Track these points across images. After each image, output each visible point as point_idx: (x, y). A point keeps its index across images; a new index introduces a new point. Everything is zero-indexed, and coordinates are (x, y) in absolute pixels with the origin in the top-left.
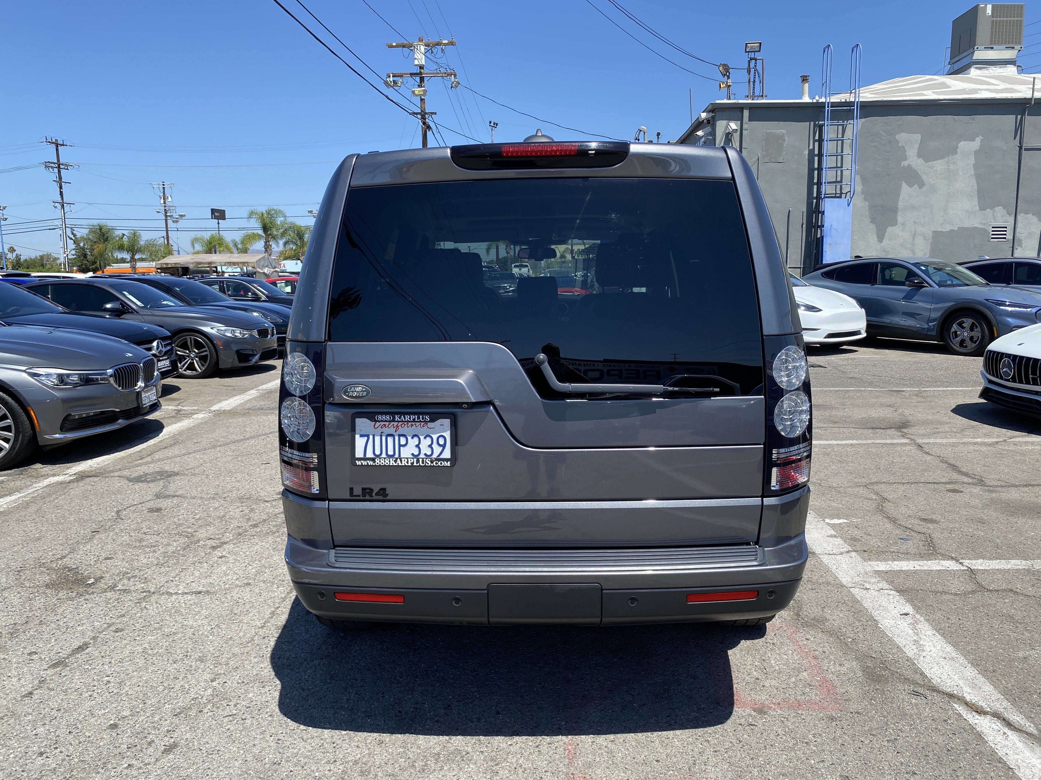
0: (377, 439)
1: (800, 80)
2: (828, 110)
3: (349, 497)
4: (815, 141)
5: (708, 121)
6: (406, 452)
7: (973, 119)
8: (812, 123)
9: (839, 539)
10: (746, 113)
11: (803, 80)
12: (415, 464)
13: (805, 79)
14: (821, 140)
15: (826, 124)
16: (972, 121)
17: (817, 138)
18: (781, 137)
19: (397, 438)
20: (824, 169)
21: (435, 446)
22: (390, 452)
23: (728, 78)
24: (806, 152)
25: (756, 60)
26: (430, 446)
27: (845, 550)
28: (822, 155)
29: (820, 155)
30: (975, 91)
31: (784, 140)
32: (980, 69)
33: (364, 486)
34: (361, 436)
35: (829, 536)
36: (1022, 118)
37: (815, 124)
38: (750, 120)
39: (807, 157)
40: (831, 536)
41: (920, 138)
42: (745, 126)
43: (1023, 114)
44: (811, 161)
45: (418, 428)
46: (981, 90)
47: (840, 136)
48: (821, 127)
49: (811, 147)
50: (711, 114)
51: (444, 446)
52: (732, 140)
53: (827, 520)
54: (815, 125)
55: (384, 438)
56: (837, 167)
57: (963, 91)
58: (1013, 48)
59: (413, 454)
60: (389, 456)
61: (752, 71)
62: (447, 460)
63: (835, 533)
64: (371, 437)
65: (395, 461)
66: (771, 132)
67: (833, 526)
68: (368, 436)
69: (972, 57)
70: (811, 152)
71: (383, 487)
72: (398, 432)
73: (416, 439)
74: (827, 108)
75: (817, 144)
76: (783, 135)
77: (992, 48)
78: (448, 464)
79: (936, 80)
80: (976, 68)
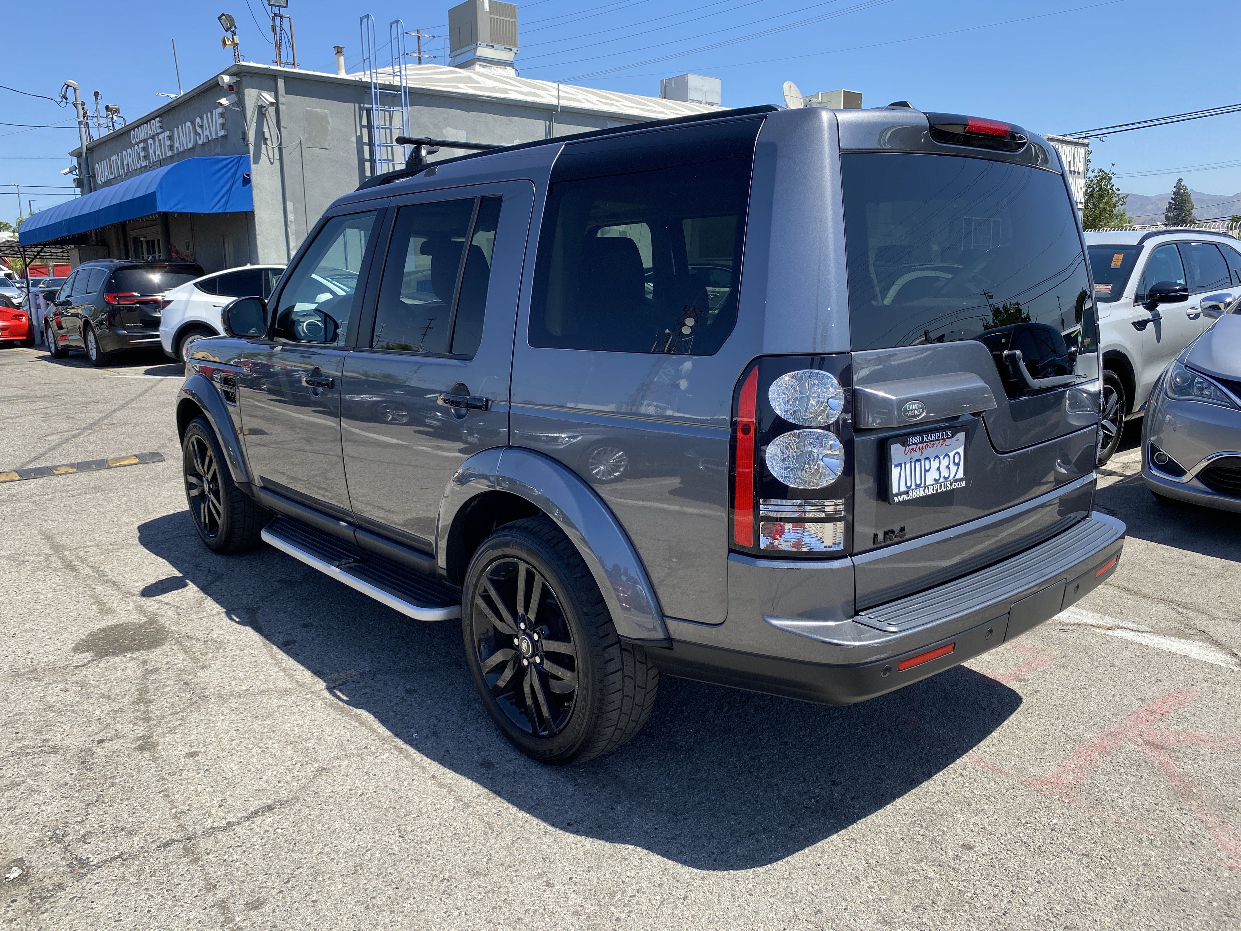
0: (908, 466)
1: (334, 51)
2: (376, 93)
3: (873, 547)
4: (362, 127)
5: (231, 87)
6: (930, 478)
7: (510, 121)
8: (357, 105)
10: (281, 83)
11: (338, 52)
12: (939, 491)
13: (339, 51)
14: (370, 127)
15: (374, 108)
16: (509, 123)
17: (365, 122)
18: (324, 118)
19: (923, 462)
20: (377, 161)
21: (951, 466)
22: (918, 482)
23: (234, 33)
24: (354, 139)
25: (281, 17)
26: (948, 467)
28: (374, 145)
29: (371, 144)
30: (506, 91)
31: (328, 122)
32: (484, 66)
33: (886, 529)
34: (896, 466)
36: (550, 124)
37: (360, 106)
38: (287, 92)
39: (355, 145)
41: (465, 135)
42: (281, 100)
43: (551, 121)
44: (360, 152)
45: (937, 449)
46: (511, 90)
47: (388, 123)
48: (368, 111)
49: (359, 134)
50: (235, 79)
51: (958, 465)
52: (267, 115)
54: (360, 109)
55: (913, 464)
56: (388, 160)
57: (493, 89)
58: (511, 50)
59: (935, 480)
60: (918, 486)
61: (278, 29)
62: (960, 480)
64: (903, 465)
65: (924, 491)
66: (312, 111)
68: (900, 465)
69: (475, 53)
70: (359, 139)
71: (903, 526)
72: (924, 456)
73: (937, 460)
74: (373, 90)
75: (365, 131)
76: (326, 116)
77: (493, 47)
78: (963, 484)
79: (460, 73)
80: (480, 65)
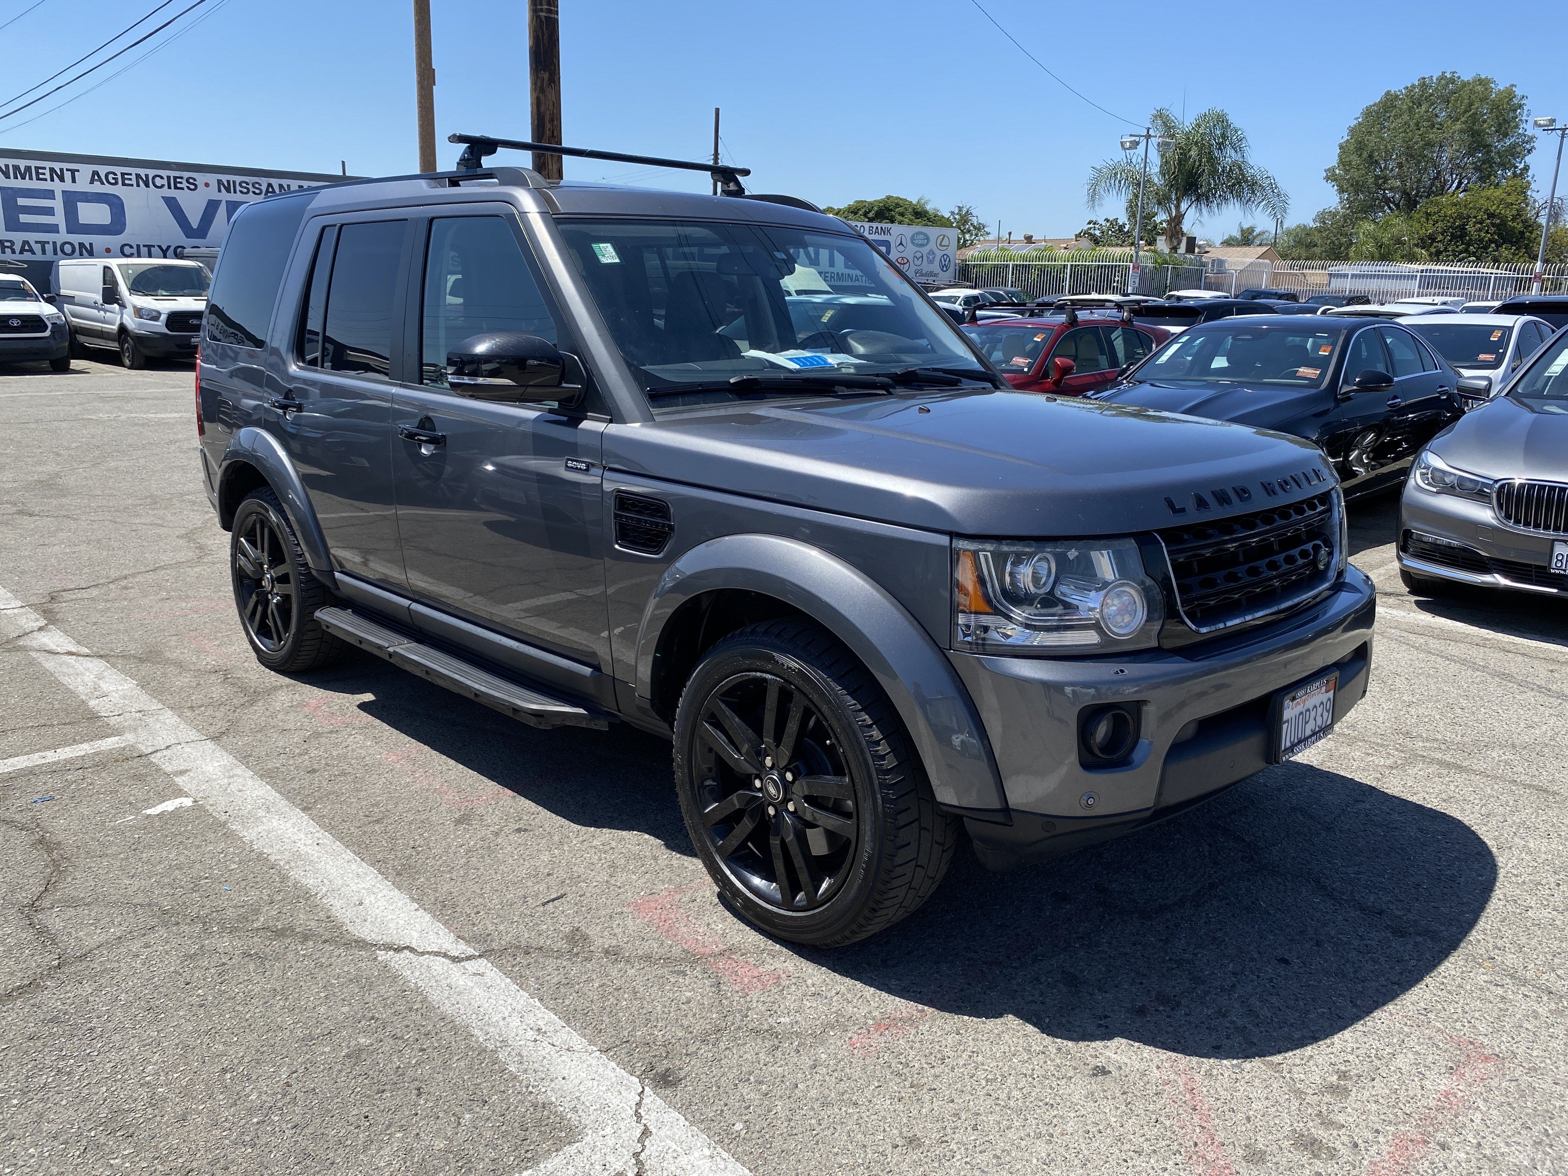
9: (169, 769)
27: (159, 754)
35: (187, 771)
40: (182, 773)
53: (187, 802)
63: (176, 779)
67: (179, 793)
